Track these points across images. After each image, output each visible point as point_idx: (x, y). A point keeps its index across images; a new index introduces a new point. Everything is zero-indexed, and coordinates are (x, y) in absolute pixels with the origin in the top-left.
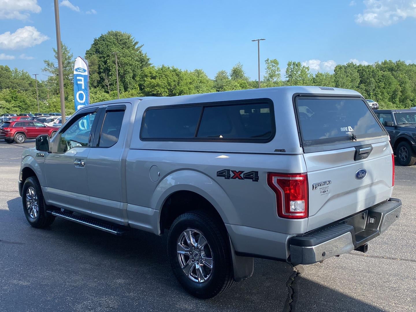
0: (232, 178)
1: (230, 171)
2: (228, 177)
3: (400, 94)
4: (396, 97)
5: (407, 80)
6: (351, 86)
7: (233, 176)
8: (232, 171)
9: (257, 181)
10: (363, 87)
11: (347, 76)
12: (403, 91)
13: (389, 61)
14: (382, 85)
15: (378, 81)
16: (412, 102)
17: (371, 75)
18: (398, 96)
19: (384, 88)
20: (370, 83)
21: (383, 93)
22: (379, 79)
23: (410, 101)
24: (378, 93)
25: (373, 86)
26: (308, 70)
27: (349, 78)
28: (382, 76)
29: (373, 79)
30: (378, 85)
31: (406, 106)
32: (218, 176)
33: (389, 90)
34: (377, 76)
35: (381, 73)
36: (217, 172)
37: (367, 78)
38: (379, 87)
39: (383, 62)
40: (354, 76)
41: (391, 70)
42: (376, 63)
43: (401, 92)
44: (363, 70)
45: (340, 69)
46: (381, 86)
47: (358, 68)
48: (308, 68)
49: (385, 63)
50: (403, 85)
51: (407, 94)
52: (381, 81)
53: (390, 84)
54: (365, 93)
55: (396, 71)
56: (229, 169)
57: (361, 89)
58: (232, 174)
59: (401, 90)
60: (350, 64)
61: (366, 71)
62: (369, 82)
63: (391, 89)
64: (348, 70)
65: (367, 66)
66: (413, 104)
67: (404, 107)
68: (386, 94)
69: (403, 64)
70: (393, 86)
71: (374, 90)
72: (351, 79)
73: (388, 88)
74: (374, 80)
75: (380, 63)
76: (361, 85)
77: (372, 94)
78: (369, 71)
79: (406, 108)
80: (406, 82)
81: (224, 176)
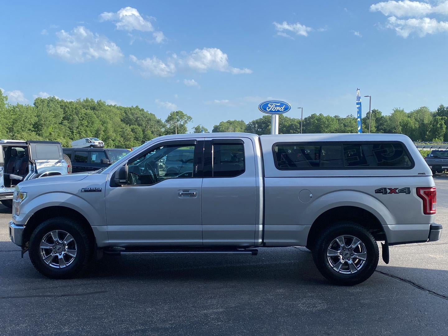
0: (389, 193)
1: (387, 189)
2: (386, 193)
3: (103, 133)
4: (99, 136)
5: (108, 120)
6: (54, 122)
7: (389, 192)
8: (389, 189)
9: (409, 194)
10: (67, 124)
11: (50, 111)
12: (106, 131)
13: (91, 99)
14: (85, 122)
15: (81, 119)
16: (113, 142)
17: (74, 112)
18: (101, 135)
19: (87, 126)
20: (73, 120)
21: (86, 131)
22: (82, 117)
23: (112, 141)
24: (81, 131)
25: (77, 123)
26: (7, 99)
27: (52, 113)
28: (85, 114)
29: (75, 116)
30: (81, 123)
31: (108, 145)
32: (376, 193)
33: (92, 128)
34: (80, 113)
35: (83, 111)
36: (375, 190)
37: (70, 114)
38: (82, 125)
39: (85, 100)
40: (57, 111)
41: (93, 108)
42: (77, 100)
43: (103, 131)
44: (66, 106)
45: (42, 102)
46: (84, 124)
47: (60, 103)
48: (6, 98)
49: (87, 101)
50: (105, 125)
51: (109, 134)
52: (83, 119)
53: (93, 123)
54: (68, 130)
55: (97, 110)
56: (385, 187)
57: (65, 125)
58: (388, 191)
59: (103, 129)
60: (51, 98)
61: (68, 107)
62: (72, 118)
63: (93, 128)
64: (51, 104)
65: (69, 102)
66: (114, 144)
67: (107, 146)
68: (89, 132)
69: (103, 104)
70: (96, 125)
71: (77, 128)
72: (54, 114)
73: (91, 127)
74: (77, 118)
75: (82, 100)
76: (65, 121)
77: (75, 131)
78: (71, 108)
79: (108, 147)
80: (107, 122)
81: (382, 192)
